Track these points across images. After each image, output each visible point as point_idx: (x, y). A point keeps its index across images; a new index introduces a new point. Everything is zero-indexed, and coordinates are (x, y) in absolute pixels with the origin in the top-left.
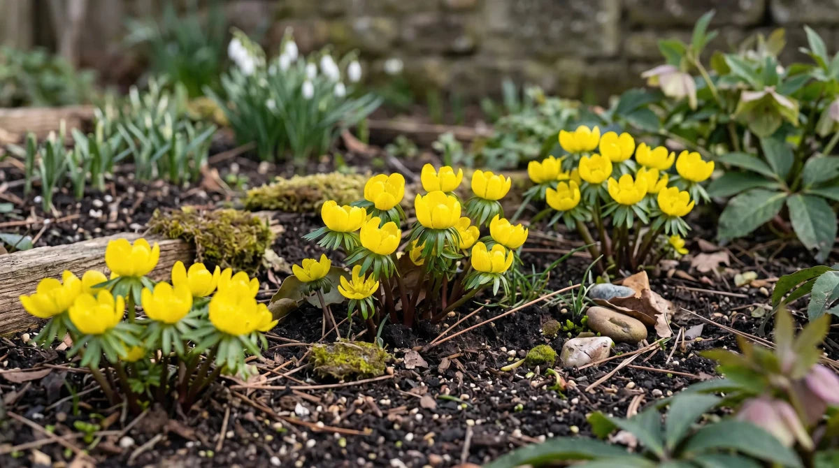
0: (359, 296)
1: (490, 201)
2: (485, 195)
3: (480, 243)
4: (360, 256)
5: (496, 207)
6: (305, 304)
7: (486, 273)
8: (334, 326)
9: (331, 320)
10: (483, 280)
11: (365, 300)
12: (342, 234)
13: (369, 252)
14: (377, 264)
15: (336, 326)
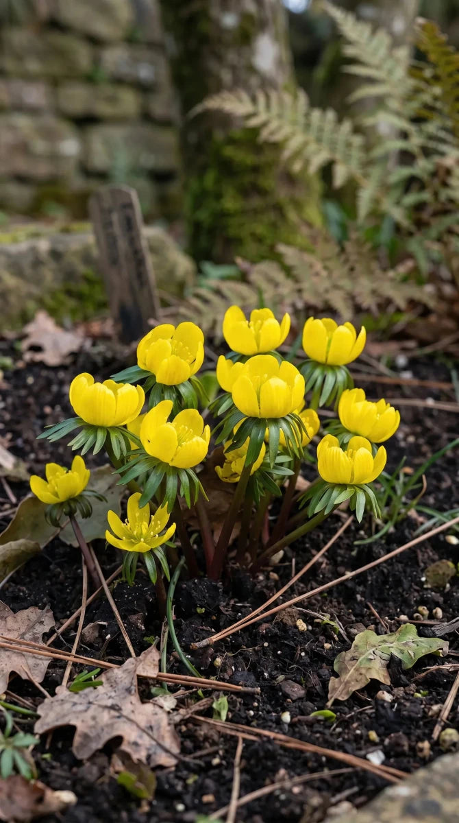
0: (142, 547)
1: (333, 368)
2: (327, 359)
3: (329, 437)
4: (140, 470)
5: (342, 376)
6: (56, 542)
7: (343, 487)
8: (101, 584)
9: (95, 569)
10: (341, 498)
11: (151, 552)
12: (108, 431)
13: (156, 463)
14: (171, 483)
15: (105, 584)
